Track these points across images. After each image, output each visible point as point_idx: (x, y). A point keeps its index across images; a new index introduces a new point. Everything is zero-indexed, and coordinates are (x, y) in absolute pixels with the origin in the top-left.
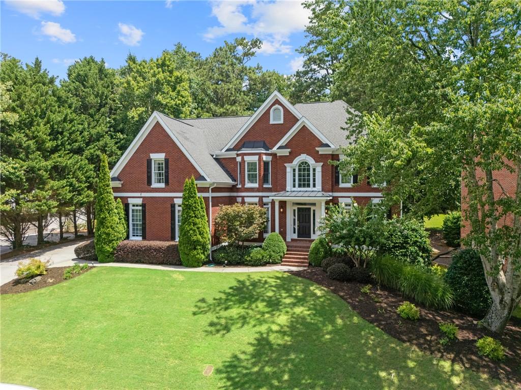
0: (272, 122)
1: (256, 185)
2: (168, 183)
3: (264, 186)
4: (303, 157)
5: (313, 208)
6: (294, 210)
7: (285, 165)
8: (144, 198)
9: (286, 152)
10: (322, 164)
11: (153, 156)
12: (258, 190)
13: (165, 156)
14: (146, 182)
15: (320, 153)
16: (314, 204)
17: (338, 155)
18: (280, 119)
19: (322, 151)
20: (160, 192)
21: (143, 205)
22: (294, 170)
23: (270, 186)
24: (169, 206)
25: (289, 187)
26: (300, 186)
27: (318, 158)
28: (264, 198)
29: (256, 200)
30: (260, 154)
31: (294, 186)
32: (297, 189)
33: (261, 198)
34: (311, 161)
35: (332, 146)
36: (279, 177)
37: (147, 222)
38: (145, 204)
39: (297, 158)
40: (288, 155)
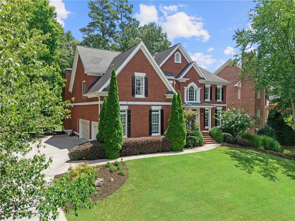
2: (147, 95)
7: (184, 87)
8: (129, 105)
10: (201, 88)
11: (137, 74)
13: (146, 75)
14: (131, 93)
15: (199, 82)
17: (205, 84)
20: (141, 101)
22: (187, 91)
24: (148, 111)
25: (185, 100)
30: (173, 80)
31: (187, 100)
34: (195, 86)
35: (207, 80)
37: (132, 123)
38: (130, 110)
40: (186, 82)
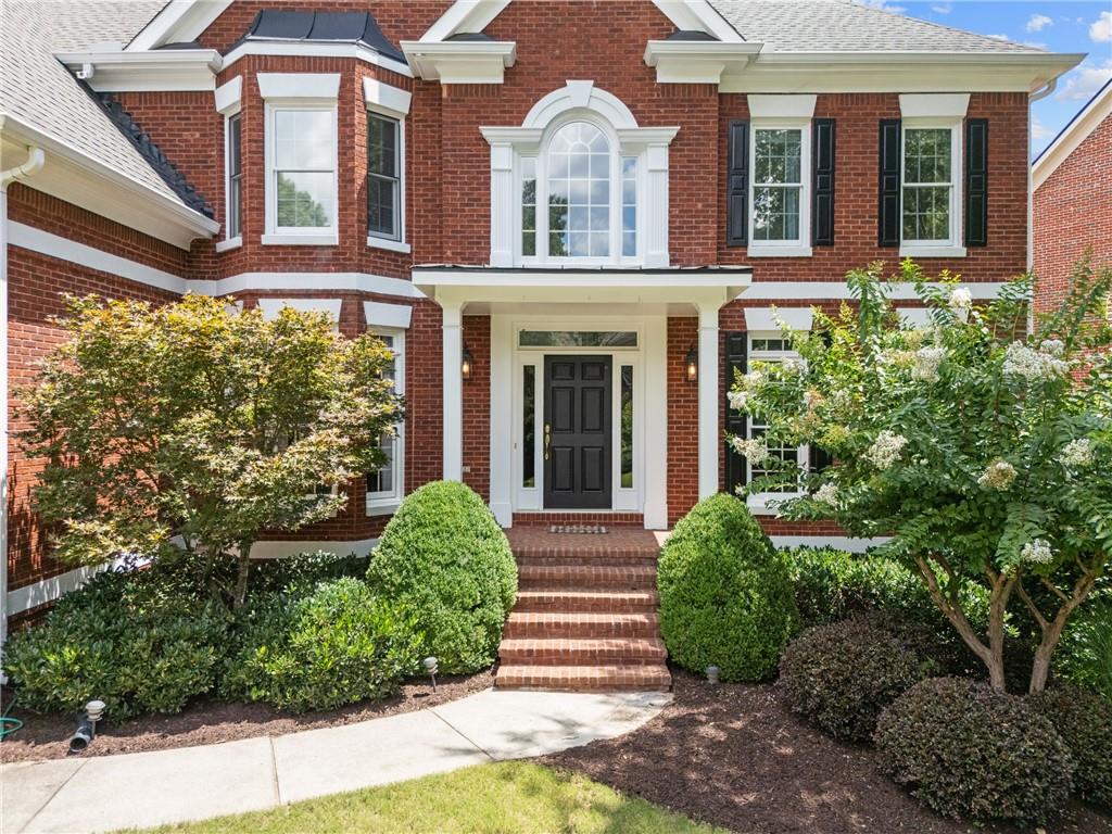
1: (328, 234)
3: (372, 242)
4: (578, 97)
5: (621, 358)
7: (487, 131)
9: (487, 64)
10: (673, 131)
12: (337, 259)
16: (629, 340)
17: (744, 96)
23: (405, 248)
25: (504, 244)
26: (557, 248)
27: (651, 104)
28: (368, 305)
30: (345, 67)
31: (529, 247)
33: (355, 302)
34: (614, 117)
35: (727, 37)
39: (543, 99)
40: (500, 80)
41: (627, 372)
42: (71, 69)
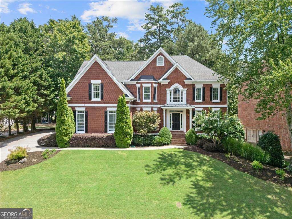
0: (157, 65)
1: (149, 101)
2: (103, 98)
3: (154, 101)
4: (176, 85)
5: (181, 113)
6: (171, 115)
7: (166, 89)
8: (86, 107)
9: (167, 82)
10: (187, 89)
11: (93, 82)
12: (151, 103)
13: (101, 82)
14: (88, 97)
15: (185, 83)
16: (182, 111)
17: (195, 84)
18: (162, 63)
19: (187, 82)
20: (97, 104)
21: (86, 112)
22: (171, 92)
23: (157, 101)
24: (104, 112)
25: (168, 101)
26: (174, 101)
27: (184, 86)
28: (154, 108)
29: (150, 109)
30: (152, 83)
31: (171, 101)
32: (172, 103)
33: (152, 108)
34: (180, 87)
35: (193, 80)
36: (162, 96)
37: (89, 122)
38: (87, 111)
39: (172, 86)
40: (168, 83)
41: (182, 115)
42: (122, 83)
